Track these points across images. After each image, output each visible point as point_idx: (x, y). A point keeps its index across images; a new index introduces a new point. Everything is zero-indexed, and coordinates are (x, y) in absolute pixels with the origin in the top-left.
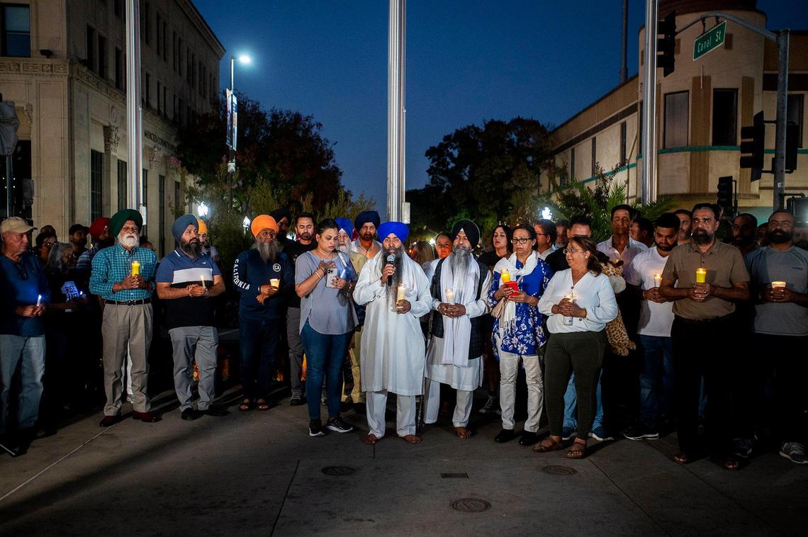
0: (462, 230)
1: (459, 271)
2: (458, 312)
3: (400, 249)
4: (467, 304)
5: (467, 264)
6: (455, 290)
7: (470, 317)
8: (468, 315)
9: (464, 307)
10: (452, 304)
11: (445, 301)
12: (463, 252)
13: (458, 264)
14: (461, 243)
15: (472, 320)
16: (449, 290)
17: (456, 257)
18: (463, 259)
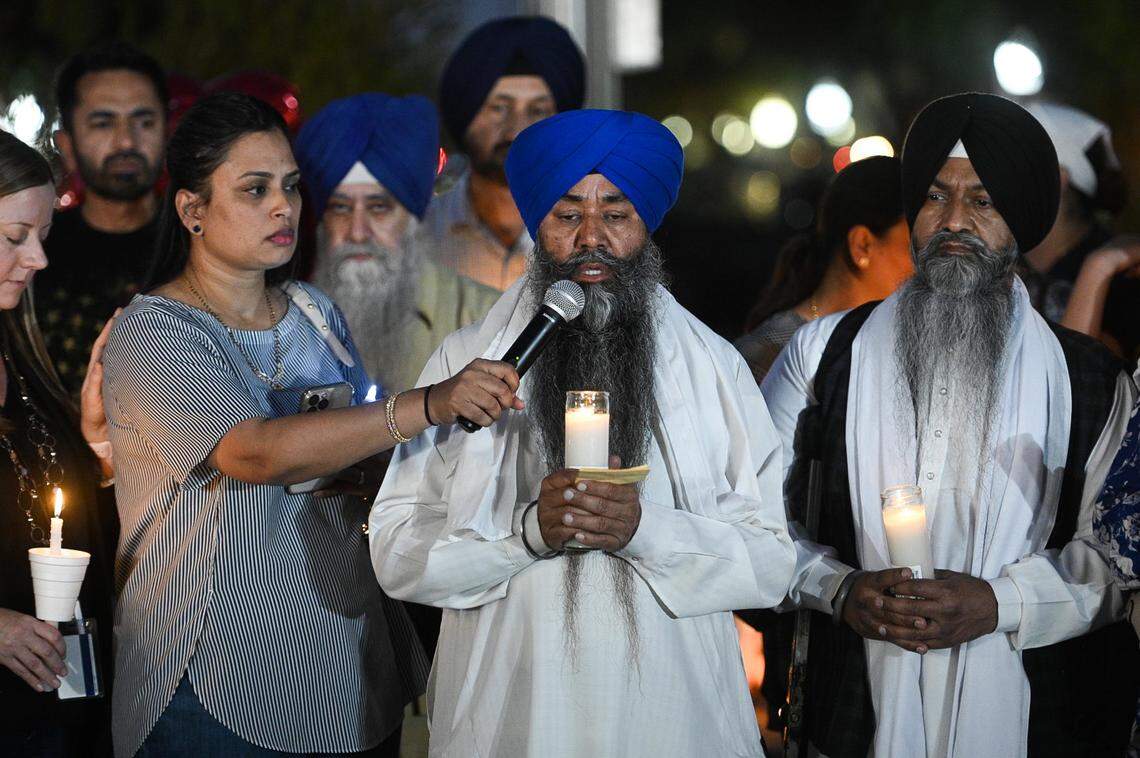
0: (959, 151)
1: (950, 386)
2: (954, 614)
3: (634, 262)
4: (1003, 574)
5: (992, 343)
6: (930, 488)
7: (1023, 642)
8: (1011, 633)
9: (984, 586)
10: (919, 571)
11: (875, 557)
12: (971, 276)
13: (947, 341)
14: (956, 225)
15: (1034, 661)
16: (899, 497)
17: (933, 307)
18: (969, 315)
